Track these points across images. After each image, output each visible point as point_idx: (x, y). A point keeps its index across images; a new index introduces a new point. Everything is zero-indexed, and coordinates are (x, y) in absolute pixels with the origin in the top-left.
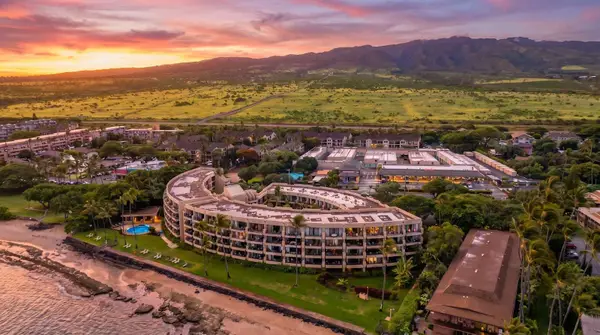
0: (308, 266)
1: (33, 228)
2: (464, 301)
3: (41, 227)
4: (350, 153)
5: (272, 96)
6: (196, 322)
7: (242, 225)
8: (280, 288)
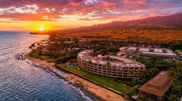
0: (113, 76)
1: (48, 62)
2: (151, 89)
3: (50, 62)
4: (134, 49)
5: (125, 32)
6: (81, 87)
7: (96, 64)
8: (104, 81)
